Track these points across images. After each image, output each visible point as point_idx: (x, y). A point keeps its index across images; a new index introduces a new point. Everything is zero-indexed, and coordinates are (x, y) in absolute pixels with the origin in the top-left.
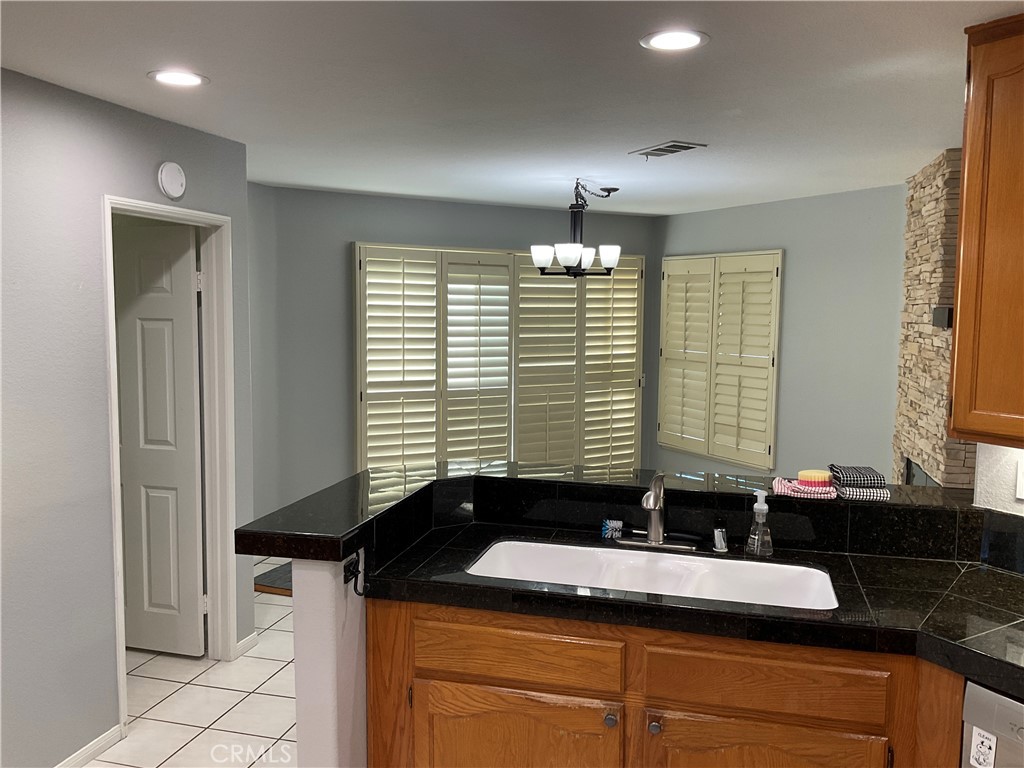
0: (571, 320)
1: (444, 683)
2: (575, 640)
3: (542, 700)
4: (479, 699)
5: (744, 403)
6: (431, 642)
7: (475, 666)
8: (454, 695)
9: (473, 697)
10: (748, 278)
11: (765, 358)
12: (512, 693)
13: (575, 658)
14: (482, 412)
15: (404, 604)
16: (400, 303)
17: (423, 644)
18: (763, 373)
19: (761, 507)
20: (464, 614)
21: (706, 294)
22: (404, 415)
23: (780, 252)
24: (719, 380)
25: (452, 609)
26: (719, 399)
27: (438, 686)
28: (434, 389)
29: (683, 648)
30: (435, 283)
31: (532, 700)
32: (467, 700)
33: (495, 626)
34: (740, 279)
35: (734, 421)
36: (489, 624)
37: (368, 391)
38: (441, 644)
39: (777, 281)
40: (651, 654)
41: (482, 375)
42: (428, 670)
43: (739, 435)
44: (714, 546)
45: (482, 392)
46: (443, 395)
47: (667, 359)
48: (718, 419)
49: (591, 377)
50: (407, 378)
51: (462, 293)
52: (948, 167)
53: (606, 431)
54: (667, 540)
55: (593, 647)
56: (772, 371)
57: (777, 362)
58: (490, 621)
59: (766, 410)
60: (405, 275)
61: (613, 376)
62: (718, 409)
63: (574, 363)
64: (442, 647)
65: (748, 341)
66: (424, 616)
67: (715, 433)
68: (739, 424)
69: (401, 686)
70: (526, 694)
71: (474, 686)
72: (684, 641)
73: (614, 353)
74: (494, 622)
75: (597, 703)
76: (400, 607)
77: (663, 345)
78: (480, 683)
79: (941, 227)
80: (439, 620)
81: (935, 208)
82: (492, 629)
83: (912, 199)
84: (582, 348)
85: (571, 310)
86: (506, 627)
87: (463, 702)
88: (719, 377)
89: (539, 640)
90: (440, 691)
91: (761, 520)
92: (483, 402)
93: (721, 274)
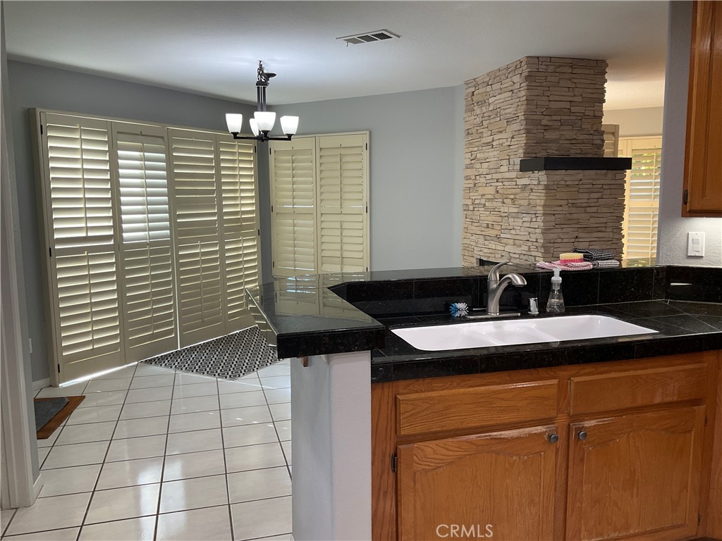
0: (211, 184)
1: (426, 443)
2: (525, 385)
3: (502, 437)
4: (456, 449)
5: (345, 240)
6: (414, 411)
7: (451, 423)
8: (434, 450)
9: (451, 448)
10: (344, 152)
11: (361, 207)
12: (479, 437)
13: (526, 399)
14: (153, 260)
15: (386, 385)
16: (78, 166)
17: (407, 414)
18: (359, 218)
19: (557, 279)
20: (437, 383)
21: (309, 164)
22: (90, 267)
23: (368, 132)
24: (324, 225)
25: (428, 380)
26: (324, 239)
27: (422, 447)
28: (112, 243)
29: (593, 374)
30: (107, 149)
31: (495, 439)
32: (445, 452)
33: (462, 387)
34: (337, 152)
35: (338, 254)
36: (459, 386)
37: (56, 247)
38: (423, 411)
39: (366, 154)
40: (578, 383)
41: (151, 229)
42: (412, 435)
43: (342, 263)
44: (530, 311)
45: (151, 244)
46: (119, 247)
47: (277, 213)
48: (324, 254)
49: (229, 229)
50: (90, 234)
51: (129, 158)
52: (527, 68)
53: (240, 270)
54: (501, 311)
55: (538, 387)
56: (366, 216)
57: (369, 209)
58: (458, 384)
59: (362, 244)
60: (82, 141)
61: (242, 228)
62: (324, 247)
63: (216, 218)
64: (424, 413)
65: (346, 196)
66: (405, 391)
67: (322, 264)
68: (342, 255)
69: (384, 456)
70: (490, 436)
71: (450, 440)
72: (594, 369)
73: (242, 209)
74: (462, 384)
75: (540, 429)
76: (383, 388)
77: (273, 203)
78: (452, 437)
79: (524, 107)
80: (417, 392)
81: (512, 96)
82: (462, 390)
83: (473, 95)
84: (221, 207)
85: (211, 176)
86: (471, 386)
87: (442, 455)
88: (323, 223)
89: (498, 391)
90: (422, 450)
91: (556, 288)
92: (153, 252)
93: (321, 149)
